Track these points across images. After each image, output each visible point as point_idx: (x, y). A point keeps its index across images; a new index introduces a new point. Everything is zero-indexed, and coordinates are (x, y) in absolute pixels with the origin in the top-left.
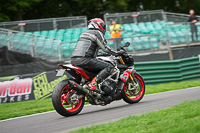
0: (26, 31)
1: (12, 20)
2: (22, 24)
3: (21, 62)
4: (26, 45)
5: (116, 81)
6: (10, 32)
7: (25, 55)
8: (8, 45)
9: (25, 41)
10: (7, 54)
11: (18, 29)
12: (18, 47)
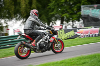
0: (97, 9)
1: (92, 4)
2: (96, 6)
3: (95, 21)
4: (97, 14)
5: (47, 42)
6: (91, 9)
7: (97, 18)
8: (90, 14)
9: (96, 13)
10: (89, 18)
11: (94, 8)
12: (93, 15)
